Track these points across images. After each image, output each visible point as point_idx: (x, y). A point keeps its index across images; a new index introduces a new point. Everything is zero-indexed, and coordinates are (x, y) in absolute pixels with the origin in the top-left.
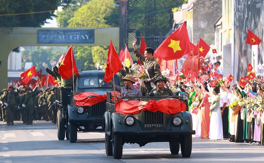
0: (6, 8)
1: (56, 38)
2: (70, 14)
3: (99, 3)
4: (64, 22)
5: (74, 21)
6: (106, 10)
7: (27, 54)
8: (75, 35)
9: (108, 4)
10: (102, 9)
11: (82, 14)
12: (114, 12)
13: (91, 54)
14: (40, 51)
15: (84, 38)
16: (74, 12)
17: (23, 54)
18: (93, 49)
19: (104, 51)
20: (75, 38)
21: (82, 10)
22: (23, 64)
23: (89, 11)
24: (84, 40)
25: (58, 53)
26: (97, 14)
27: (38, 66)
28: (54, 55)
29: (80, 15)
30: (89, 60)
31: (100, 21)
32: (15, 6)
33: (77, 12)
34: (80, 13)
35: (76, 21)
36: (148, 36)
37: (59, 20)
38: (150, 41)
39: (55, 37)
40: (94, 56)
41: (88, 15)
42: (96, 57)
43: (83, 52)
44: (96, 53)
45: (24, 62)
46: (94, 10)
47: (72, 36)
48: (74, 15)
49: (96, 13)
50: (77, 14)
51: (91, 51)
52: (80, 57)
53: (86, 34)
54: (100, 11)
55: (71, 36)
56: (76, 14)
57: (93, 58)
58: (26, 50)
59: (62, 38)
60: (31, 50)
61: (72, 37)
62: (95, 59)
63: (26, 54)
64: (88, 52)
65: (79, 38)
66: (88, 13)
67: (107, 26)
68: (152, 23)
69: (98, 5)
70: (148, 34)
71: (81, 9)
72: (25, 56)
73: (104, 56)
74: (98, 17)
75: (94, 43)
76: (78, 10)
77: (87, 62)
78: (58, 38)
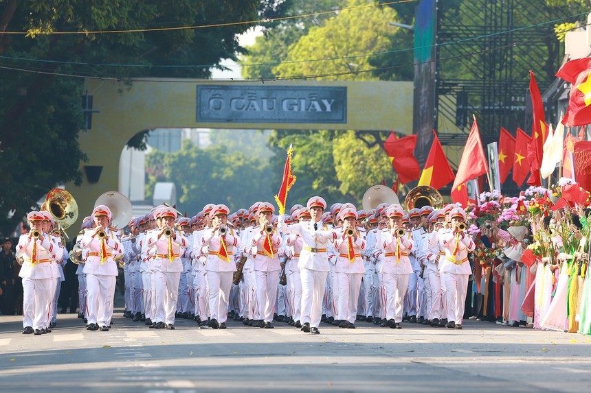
0: (122, 18)
1: (246, 109)
2: (279, 50)
3: (355, 23)
4: (260, 74)
5: (290, 70)
6: (376, 39)
7: (159, 162)
8: (296, 101)
9: (381, 25)
10: (364, 39)
11: (311, 52)
12: (394, 44)
13: (331, 159)
14: (194, 155)
15: (318, 109)
16: (290, 47)
17: (149, 163)
18: (338, 144)
19: (366, 151)
20: (296, 108)
21: (311, 40)
22: (148, 186)
23: (329, 43)
24: (320, 112)
25: (239, 159)
26: (350, 50)
27: (188, 195)
28: (229, 166)
29: (305, 53)
30: (326, 176)
31: (358, 68)
32: (144, 14)
33: (297, 47)
34: (304, 50)
35: (294, 69)
36: (490, 104)
37: (248, 70)
38: (494, 118)
39: (244, 106)
40: (340, 163)
41: (326, 52)
42: (344, 166)
43: (311, 153)
44: (344, 155)
45: (151, 183)
46: (342, 41)
47: (287, 103)
48: (289, 54)
49: (348, 48)
50: (298, 50)
51: (332, 150)
52: (301, 168)
53: (324, 99)
54: (360, 43)
55: (285, 103)
56: (294, 51)
57: (337, 168)
58: (156, 151)
59: (261, 106)
60: (169, 150)
61: (287, 106)
62: (342, 170)
63: (155, 162)
64: (323, 152)
65: (307, 110)
66: (328, 49)
67: (376, 80)
68: (500, 70)
69: (354, 29)
70: (489, 98)
71: (307, 37)
72: (154, 167)
73: (365, 165)
74: (353, 59)
75: (346, 123)
76: (300, 42)
77: (322, 179)
78: (250, 107)
